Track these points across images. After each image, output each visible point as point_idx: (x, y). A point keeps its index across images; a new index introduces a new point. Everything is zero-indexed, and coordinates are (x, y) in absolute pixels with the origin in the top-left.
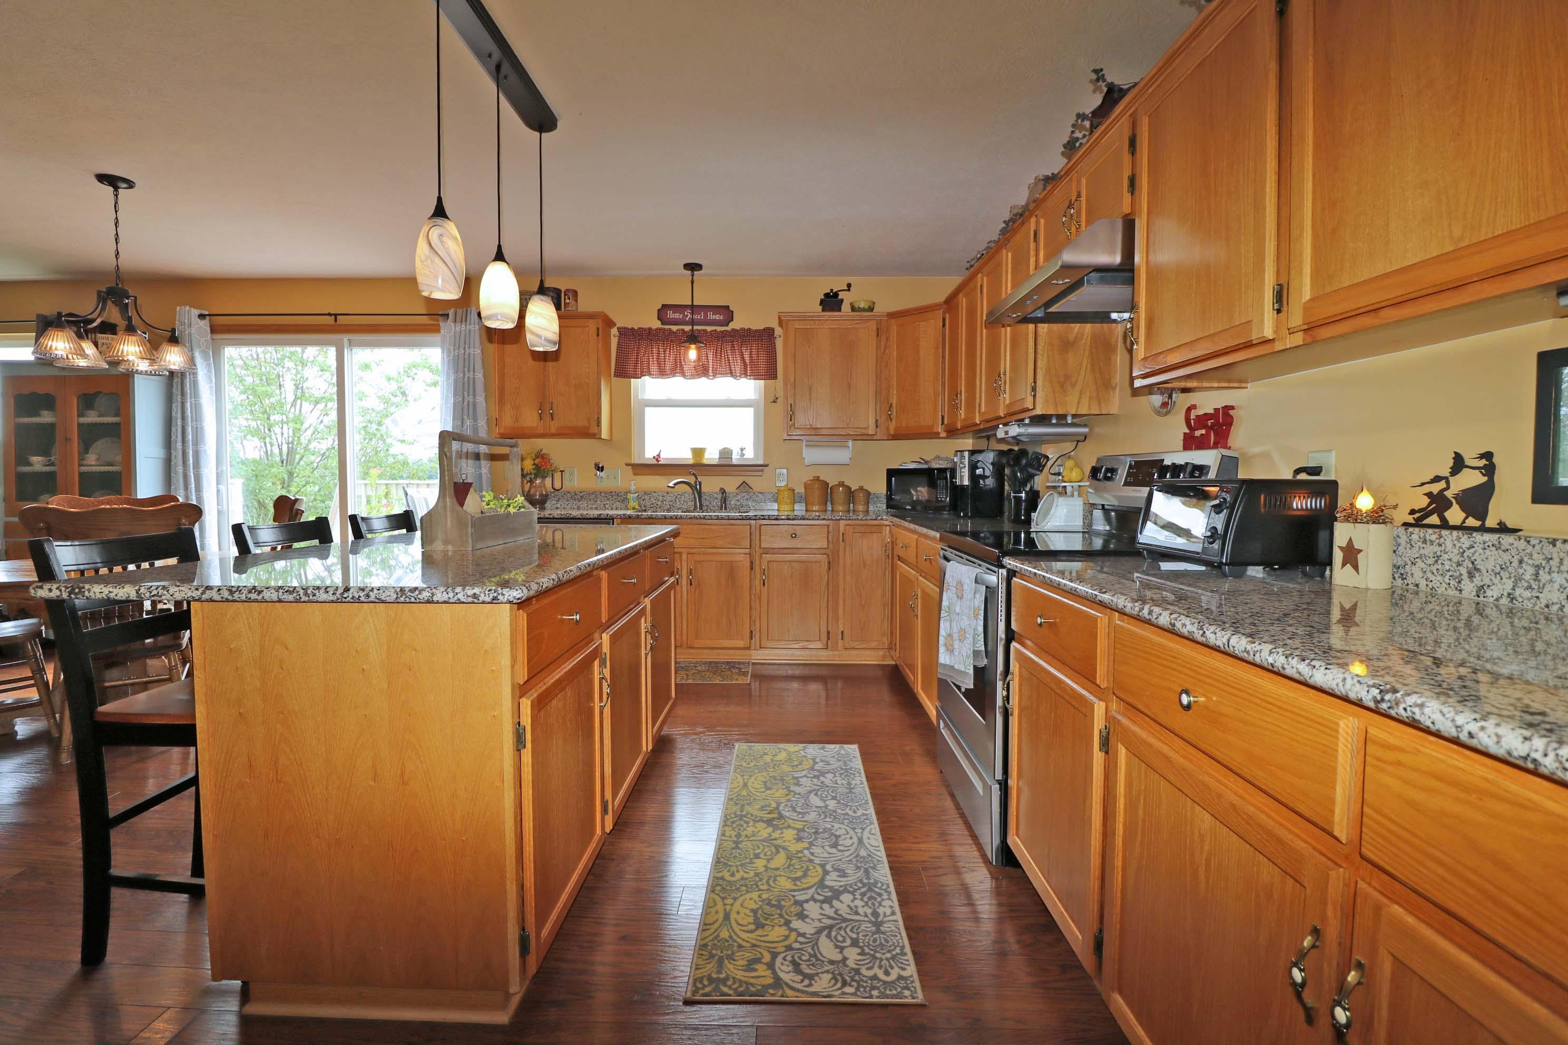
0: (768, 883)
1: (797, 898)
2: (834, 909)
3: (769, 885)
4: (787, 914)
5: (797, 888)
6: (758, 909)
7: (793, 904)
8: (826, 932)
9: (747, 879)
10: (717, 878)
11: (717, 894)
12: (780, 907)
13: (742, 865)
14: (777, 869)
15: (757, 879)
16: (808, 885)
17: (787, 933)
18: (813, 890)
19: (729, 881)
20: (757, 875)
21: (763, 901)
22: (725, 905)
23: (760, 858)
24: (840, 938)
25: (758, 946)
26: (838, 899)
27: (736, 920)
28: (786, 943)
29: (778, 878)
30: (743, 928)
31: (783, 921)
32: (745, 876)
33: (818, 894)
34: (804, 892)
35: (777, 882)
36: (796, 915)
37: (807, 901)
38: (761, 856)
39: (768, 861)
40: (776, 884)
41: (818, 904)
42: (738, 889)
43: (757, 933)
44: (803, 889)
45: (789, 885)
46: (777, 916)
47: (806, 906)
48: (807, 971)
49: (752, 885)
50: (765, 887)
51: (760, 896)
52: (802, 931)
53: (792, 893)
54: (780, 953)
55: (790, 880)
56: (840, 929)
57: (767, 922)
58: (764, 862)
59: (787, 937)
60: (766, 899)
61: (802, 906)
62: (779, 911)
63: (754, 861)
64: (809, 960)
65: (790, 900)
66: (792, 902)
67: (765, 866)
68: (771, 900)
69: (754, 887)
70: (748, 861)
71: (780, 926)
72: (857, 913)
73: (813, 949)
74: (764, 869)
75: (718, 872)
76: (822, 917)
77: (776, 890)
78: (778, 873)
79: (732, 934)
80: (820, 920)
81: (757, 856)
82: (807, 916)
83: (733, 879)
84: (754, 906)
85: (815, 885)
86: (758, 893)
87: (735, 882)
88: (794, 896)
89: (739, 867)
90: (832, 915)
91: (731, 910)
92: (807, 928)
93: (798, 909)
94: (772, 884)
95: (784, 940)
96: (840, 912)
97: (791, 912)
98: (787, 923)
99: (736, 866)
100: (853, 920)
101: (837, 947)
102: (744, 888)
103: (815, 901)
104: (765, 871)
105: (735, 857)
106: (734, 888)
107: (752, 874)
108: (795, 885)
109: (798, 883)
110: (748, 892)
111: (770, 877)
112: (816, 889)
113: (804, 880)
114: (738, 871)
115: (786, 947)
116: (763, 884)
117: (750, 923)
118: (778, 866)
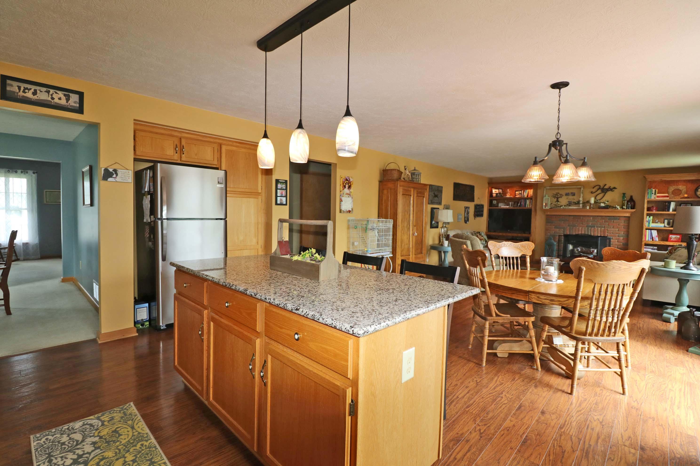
0: (120, 450)
1: (99, 450)
2: (76, 453)
3: (117, 449)
4: (102, 441)
5: (101, 455)
6: (119, 437)
7: (100, 446)
8: (79, 442)
9: (133, 446)
10: (149, 439)
11: (144, 433)
12: (107, 442)
13: (140, 452)
14: (117, 459)
15: (127, 449)
16: (94, 459)
17: (100, 434)
18: (90, 458)
19: (142, 441)
20: (128, 451)
21: (118, 441)
22: (137, 431)
23: (131, 461)
24: (72, 443)
25: (112, 425)
26: (74, 460)
27: (127, 428)
28: (99, 431)
29: (114, 455)
30: (121, 428)
31: (104, 437)
32: (135, 448)
33: (86, 457)
34: (95, 455)
35: (114, 452)
36: (98, 442)
37: (93, 451)
38: (131, 463)
39: (125, 462)
40: (115, 451)
41: (86, 452)
42: (135, 440)
43: (114, 428)
44: (96, 456)
45: (106, 454)
46: (107, 438)
47: (93, 448)
48: (86, 426)
49: (128, 445)
50: (120, 447)
51: (121, 442)
52: (92, 438)
53: (102, 451)
54: (100, 427)
55: (107, 457)
56: (71, 446)
57: (112, 434)
58: (127, 460)
59: (99, 432)
60: (116, 442)
61: (95, 448)
62: (107, 440)
63: (134, 458)
64: (86, 429)
65: (103, 448)
66: (101, 447)
67: (125, 457)
68: (114, 443)
69: (126, 445)
70: (138, 456)
71: (104, 435)
72: (62, 457)
73: (85, 434)
74: (126, 456)
75: (151, 442)
76: (83, 447)
77: (113, 449)
78: (116, 458)
79: (126, 424)
80: (84, 445)
81: (134, 461)
82: (91, 444)
83: (140, 443)
84: (121, 437)
85: (90, 461)
86: (122, 443)
87: (138, 443)
88: (101, 450)
89: (141, 450)
90: (76, 451)
91: (133, 431)
92: (89, 440)
93: (96, 446)
94: (117, 450)
95: (100, 431)
96: (72, 453)
97: (100, 442)
98: (101, 437)
99: (143, 450)
100: (65, 453)
101: (73, 439)
102: (132, 442)
103: (88, 453)
104: (124, 455)
105: (147, 454)
106: (137, 439)
107: (131, 450)
108: (103, 456)
109: (101, 458)
110: (128, 441)
111: (120, 453)
112: (88, 459)
113: (97, 460)
114: (140, 448)
115: (98, 429)
116: (122, 448)
117: (120, 430)
118: (117, 462)
